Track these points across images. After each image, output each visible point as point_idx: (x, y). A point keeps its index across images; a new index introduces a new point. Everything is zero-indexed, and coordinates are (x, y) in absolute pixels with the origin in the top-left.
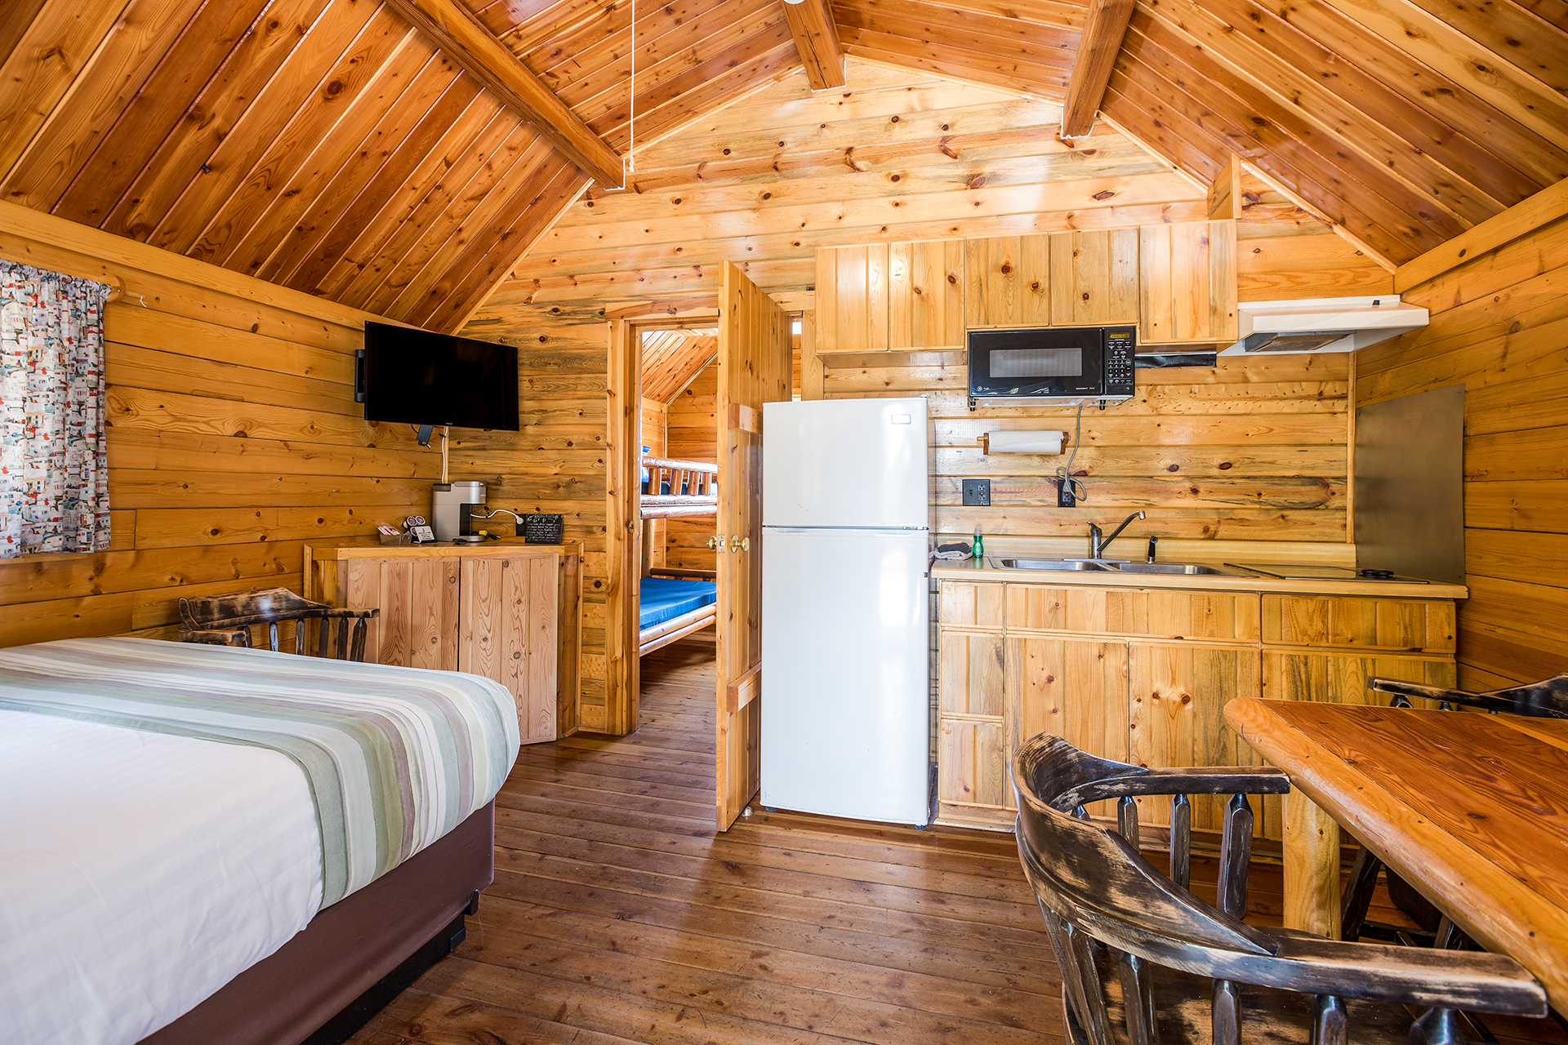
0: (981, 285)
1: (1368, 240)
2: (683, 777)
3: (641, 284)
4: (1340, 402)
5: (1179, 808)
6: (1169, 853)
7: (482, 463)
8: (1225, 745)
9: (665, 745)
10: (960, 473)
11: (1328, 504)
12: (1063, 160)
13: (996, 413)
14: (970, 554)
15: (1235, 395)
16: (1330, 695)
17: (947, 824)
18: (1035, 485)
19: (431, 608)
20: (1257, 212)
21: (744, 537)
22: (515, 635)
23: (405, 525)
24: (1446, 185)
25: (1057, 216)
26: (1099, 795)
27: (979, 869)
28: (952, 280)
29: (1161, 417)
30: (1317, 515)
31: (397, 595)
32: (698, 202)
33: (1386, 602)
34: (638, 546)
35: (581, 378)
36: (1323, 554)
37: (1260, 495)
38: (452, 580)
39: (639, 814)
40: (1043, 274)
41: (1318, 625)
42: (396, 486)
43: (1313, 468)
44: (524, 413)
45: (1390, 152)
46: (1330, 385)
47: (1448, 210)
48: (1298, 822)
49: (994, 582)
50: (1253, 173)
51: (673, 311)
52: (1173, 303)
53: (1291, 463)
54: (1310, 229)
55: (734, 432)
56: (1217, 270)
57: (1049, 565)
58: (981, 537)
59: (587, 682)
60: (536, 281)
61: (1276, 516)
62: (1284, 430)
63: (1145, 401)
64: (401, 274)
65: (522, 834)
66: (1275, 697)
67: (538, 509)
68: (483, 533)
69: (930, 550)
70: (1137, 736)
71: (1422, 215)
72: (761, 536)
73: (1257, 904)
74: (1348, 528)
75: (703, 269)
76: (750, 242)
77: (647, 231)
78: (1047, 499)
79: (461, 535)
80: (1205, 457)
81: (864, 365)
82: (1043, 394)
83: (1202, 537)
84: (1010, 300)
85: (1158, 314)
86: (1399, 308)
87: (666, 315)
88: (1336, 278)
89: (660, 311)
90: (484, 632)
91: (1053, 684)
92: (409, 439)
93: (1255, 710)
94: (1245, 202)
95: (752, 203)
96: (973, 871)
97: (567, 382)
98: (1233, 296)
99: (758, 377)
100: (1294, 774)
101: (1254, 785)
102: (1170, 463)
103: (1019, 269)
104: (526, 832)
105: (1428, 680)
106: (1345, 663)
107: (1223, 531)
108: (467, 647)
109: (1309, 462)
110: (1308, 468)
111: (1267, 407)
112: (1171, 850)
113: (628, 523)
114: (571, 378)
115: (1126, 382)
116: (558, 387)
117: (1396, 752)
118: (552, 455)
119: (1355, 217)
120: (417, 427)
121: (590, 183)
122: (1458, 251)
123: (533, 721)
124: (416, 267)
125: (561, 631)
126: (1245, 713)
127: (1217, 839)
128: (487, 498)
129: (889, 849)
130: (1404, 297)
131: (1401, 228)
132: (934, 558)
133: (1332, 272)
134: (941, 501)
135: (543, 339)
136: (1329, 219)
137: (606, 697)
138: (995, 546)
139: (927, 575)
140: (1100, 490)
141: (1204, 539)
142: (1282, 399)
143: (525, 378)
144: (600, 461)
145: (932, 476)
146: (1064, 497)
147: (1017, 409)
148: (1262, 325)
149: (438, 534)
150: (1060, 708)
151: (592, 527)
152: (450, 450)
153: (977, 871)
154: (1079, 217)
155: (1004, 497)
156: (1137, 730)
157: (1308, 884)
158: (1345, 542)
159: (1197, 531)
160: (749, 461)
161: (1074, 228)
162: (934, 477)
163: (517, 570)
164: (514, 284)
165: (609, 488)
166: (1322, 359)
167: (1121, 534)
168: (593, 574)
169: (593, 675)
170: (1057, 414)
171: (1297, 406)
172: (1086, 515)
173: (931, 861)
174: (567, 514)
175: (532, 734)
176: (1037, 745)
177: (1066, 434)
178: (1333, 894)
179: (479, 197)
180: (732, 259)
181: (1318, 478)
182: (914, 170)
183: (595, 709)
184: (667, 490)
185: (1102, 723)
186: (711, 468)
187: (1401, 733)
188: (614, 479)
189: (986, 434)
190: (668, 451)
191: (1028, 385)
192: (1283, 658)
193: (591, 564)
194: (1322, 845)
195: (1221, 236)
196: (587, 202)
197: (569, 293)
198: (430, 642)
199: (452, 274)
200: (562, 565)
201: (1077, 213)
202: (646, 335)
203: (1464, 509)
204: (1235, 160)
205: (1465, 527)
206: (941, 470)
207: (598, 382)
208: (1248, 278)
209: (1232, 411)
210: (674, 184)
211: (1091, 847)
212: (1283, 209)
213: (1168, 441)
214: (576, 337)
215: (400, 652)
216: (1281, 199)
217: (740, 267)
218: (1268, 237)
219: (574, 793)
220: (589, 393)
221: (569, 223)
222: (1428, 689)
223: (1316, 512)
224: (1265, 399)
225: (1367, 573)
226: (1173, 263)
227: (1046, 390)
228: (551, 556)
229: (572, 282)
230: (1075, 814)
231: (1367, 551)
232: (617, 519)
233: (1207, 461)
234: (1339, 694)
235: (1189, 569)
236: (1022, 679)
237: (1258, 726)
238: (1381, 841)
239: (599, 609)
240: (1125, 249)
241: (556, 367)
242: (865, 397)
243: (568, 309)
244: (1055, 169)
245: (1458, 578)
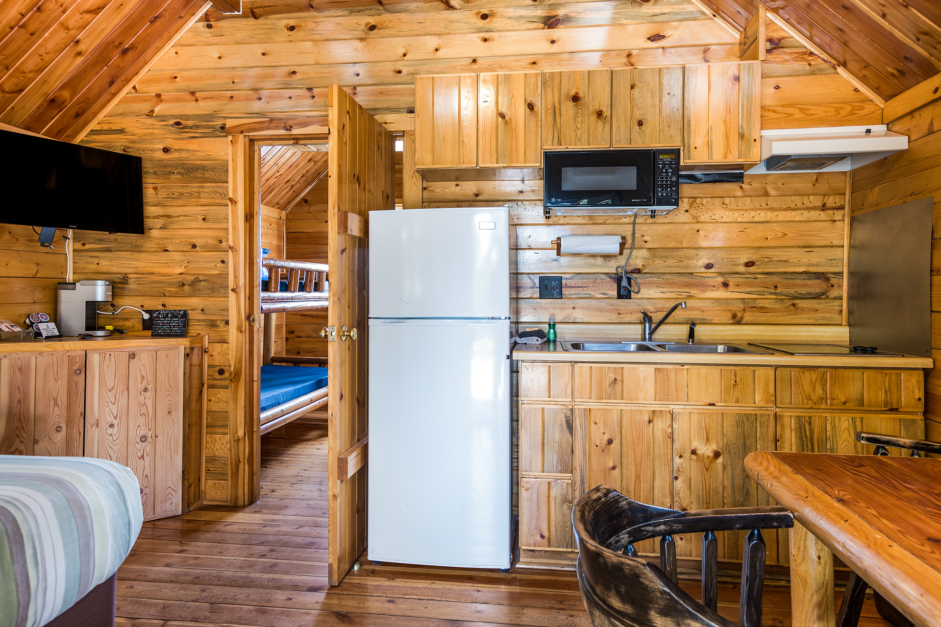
0: (555, 112)
1: (864, 79)
2: (299, 540)
3: (259, 103)
4: (839, 211)
5: (708, 543)
6: (701, 580)
7: (108, 263)
8: (748, 491)
9: (283, 512)
10: (537, 271)
11: (828, 294)
12: (624, 6)
13: (567, 220)
14: (545, 339)
15: (758, 206)
16: (828, 447)
17: (527, 567)
18: (599, 281)
19: (55, 400)
20: (777, 56)
21: (353, 328)
22: (142, 421)
23: (27, 321)
24: (926, 33)
25: (619, 55)
26: (645, 535)
27: (553, 603)
28: (531, 107)
29: (699, 224)
30: (820, 304)
31: (19, 388)
32: (311, 30)
33: (871, 372)
34: (259, 338)
35: (203, 187)
36: (824, 334)
37: (776, 287)
38: (77, 372)
39: (258, 575)
40: (606, 103)
41: (819, 391)
42: (17, 285)
43: (817, 265)
44: (149, 217)
45: (884, 6)
46: (831, 198)
47: (926, 54)
48: (802, 550)
49: (564, 362)
50: (776, 21)
51: (289, 128)
52: (710, 129)
53: (801, 261)
54: (819, 70)
55: (343, 237)
56: (745, 103)
57: (610, 347)
58: (554, 325)
59: (211, 460)
60: (158, 96)
61: (788, 304)
62: (795, 235)
63: (687, 211)
64: (15, 80)
65: (145, 604)
66: (786, 450)
67: (164, 305)
68: (110, 328)
69: (511, 336)
70: (680, 486)
71: (906, 58)
72: (368, 326)
73: (774, 620)
74: (844, 313)
75: (316, 91)
76: (358, 68)
77: (264, 54)
78: (609, 292)
79: (86, 330)
80: (734, 256)
81: (457, 179)
82: (607, 205)
83: (731, 322)
84: (579, 125)
85: (698, 139)
86: (886, 135)
87: (282, 132)
88: (838, 111)
89: (276, 128)
90: (110, 419)
91: (612, 445)
92: (31, 241)
93: (768, 461)
94: (769, 46)
95: (360, 34)
96: (548, 605)
97: (190, 190)
98: (757, 123)
99: (364, 188)
100: (797, 511)
101: (766, 521)
102: (706, 261)
103: (587, 99)
104: (150, 601)
105: (903, 434)
106: (840, 422)
107: (747, 317)
108: (93, 434)
109: (814, 260)
110: (813, 265)
111: (783, 216)
112: (703, 578)
113: (249, 317)
114: (194, 187)
115: (671, 195)
116: (182, 194)
117: (874, 491)
118: (177, 256)
119: (855, 61)
120: (38, 229)
121: (207, 6)
122: (933, 89)
123: (159, 498)
124: (31, 75)
125: (187, 415)
126: (760, 464)
127: (739, 567)
128: (113, 296)
129: (478, 591)
130: (890, 126)
131: (890, 70)
132: (516, 343)
133: (835, 105)
134: (521, 295)
135: (166, 150)
136: (834, 62)
137: (229, 472)
138: (566, 332)
139: (508, 357)
140: (651, 284)
141: (732, 324)
142: (794, 210)
143: (149, 186)
144: (223, 262)
145: (514, 274)
146: (622, 291)
147: (584, 217)
148: (779, 149)
149: (63, 330)
150: (618, 465)
151: (216, 321)
152: (74, 251)
153: (551, 605)
154: (637, 55)
155: (573, 291)
156: (679, 481)
157: (810, 600)
158: (841, 325)
159: (727, 317)
160: (356, 262)
161: (632, 65)
162: (515, 275)
163: (143, 362)
164: (137, 97)
165: (231, 286)
166: (825, 176)
167: (669, 320)
168: (217, 363)
169: (217, 453)
170: (617, 221)
171: (806, 215)
172: (639, 305)
173: (514, 600)
174: (191, 310)
175: (158, 510)
176: (595, 496)
177: (623, 238)
178: (829, 608)
179: (96, 11)
180: (342, 83)
181: (821, 273)
182: (500, 10)
183: (219, 483)
184: (285, 288)
185: (652, 476)
186: (323, 267)
187: (878, 475)
188: (236, 277)
189: (559, 239)
190: (287, 253)
191: (595, 197)
192: (793, 419)
193: (215, 354)
194: (820, 568)
195: (749, 74)
196: (205, 23)
197: (191, 108)
198: (54, 430)
199: (72, 84)
200: (187, 355)
201: (634, 52)
202: (264, 150)
203: (931, 297)
204: (762, 11)
205: (931, 311)
206: (522, 269)
207: (220, 190)
208: (769, 110)
209: (755, 219)
210: (287, 12)
211: (635, 578)
212: (799, 53)
213: (705, 244)
214: (197, 149)
215: (21, 442)
216: (797, 44)
217: (348, 90)
218: (786, 76)
219: (197, 561)
220: (211, 201)
221: (188, 42)
222: (902, 441)
223: (819, 301)
224: (781, 209)
225: (857, 349)
226: (710, 96)
227: (609, 201)
228: (176, 348)
229: (193, 98)
230: (626, 553)
231: (857, 330)
232: (239, 313)
233: (736, 260)
234: (835, 447)
235: (720, 348)
236: (587, 442)
237: (770, 474)
238: (862, 562)
239: (222, 394)
240: (672, 83)
241: (180, 176)
242: (458, 206)
243: (190, 123)
244: (617, 13)
245: (925, 352)
